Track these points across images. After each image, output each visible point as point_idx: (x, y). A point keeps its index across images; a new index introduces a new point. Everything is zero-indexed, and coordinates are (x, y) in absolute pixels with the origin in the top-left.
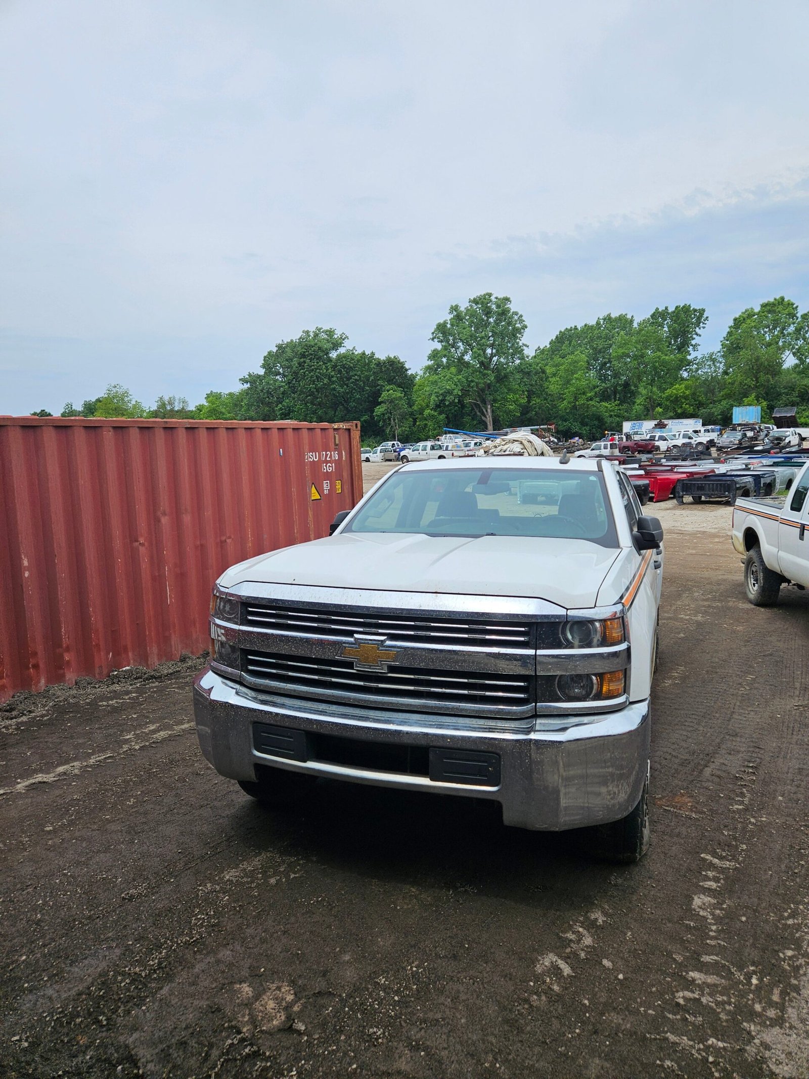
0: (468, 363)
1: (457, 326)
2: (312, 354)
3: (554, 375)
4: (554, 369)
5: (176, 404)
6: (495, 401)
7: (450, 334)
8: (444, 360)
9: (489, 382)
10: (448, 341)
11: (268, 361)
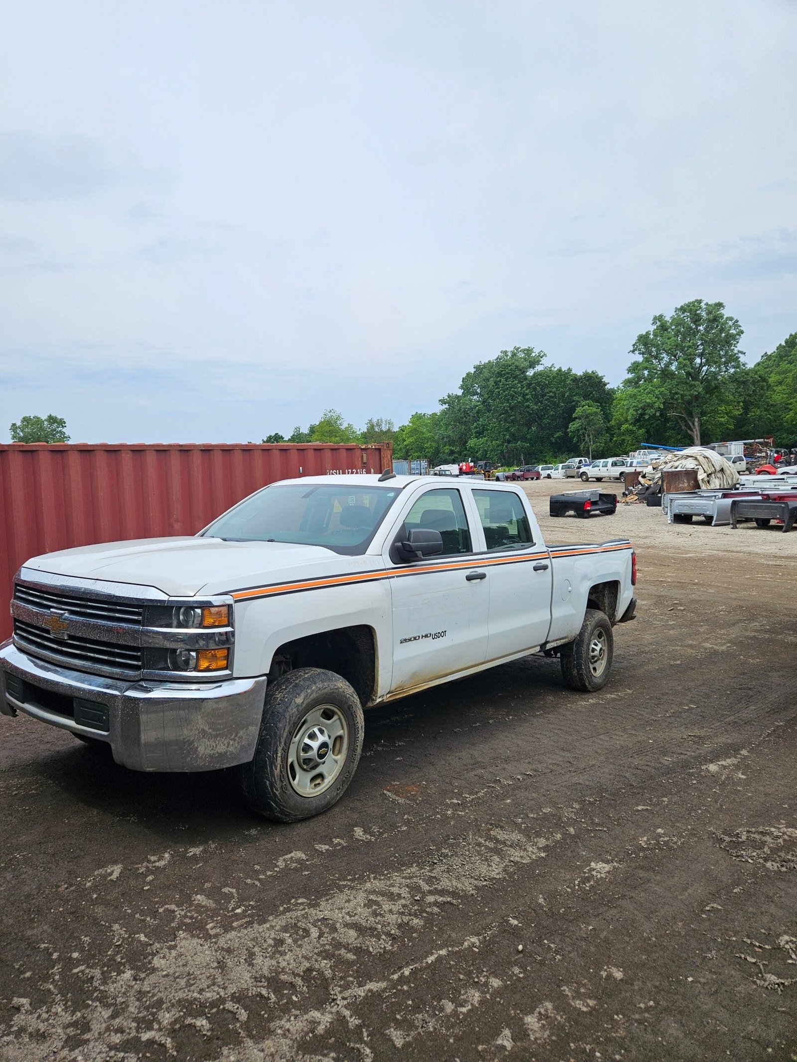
0: (673, 374)
1: (661, 336)
2: (508, 373)
3: (780, 383)
4: (778, 377)
5: (383, 425)
6: (703, 414)
7: (653, 345)
8: (646, 372)
9: (696, 393)
10: (650, 353)
11: (466, 382)
